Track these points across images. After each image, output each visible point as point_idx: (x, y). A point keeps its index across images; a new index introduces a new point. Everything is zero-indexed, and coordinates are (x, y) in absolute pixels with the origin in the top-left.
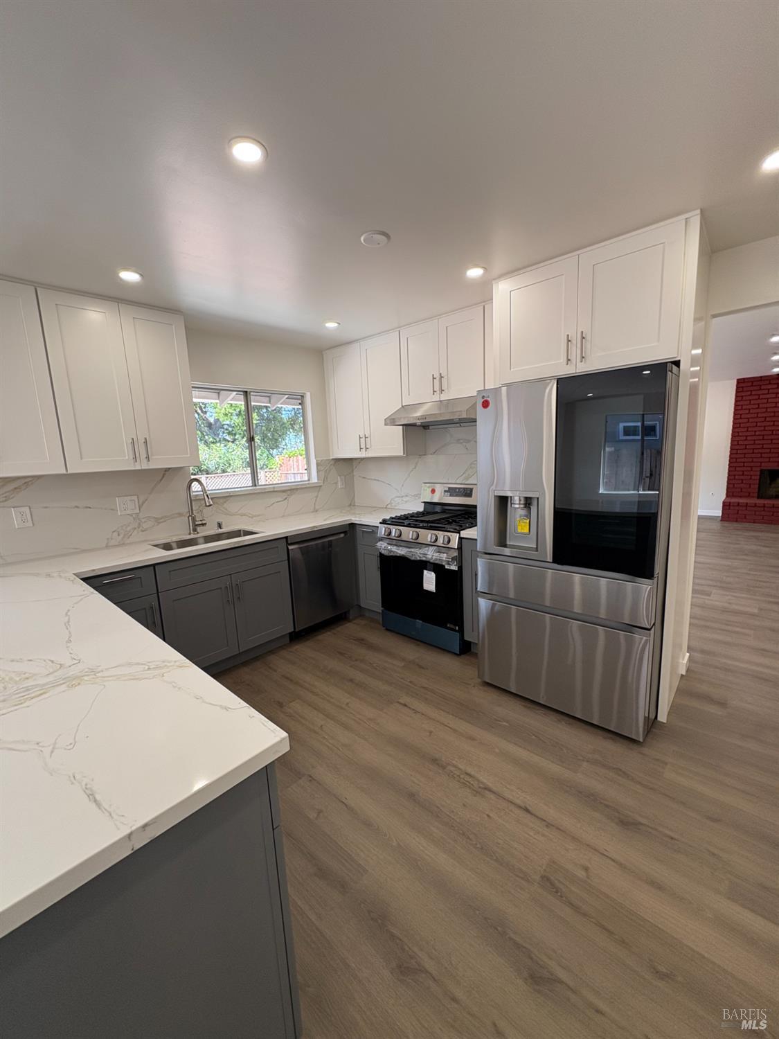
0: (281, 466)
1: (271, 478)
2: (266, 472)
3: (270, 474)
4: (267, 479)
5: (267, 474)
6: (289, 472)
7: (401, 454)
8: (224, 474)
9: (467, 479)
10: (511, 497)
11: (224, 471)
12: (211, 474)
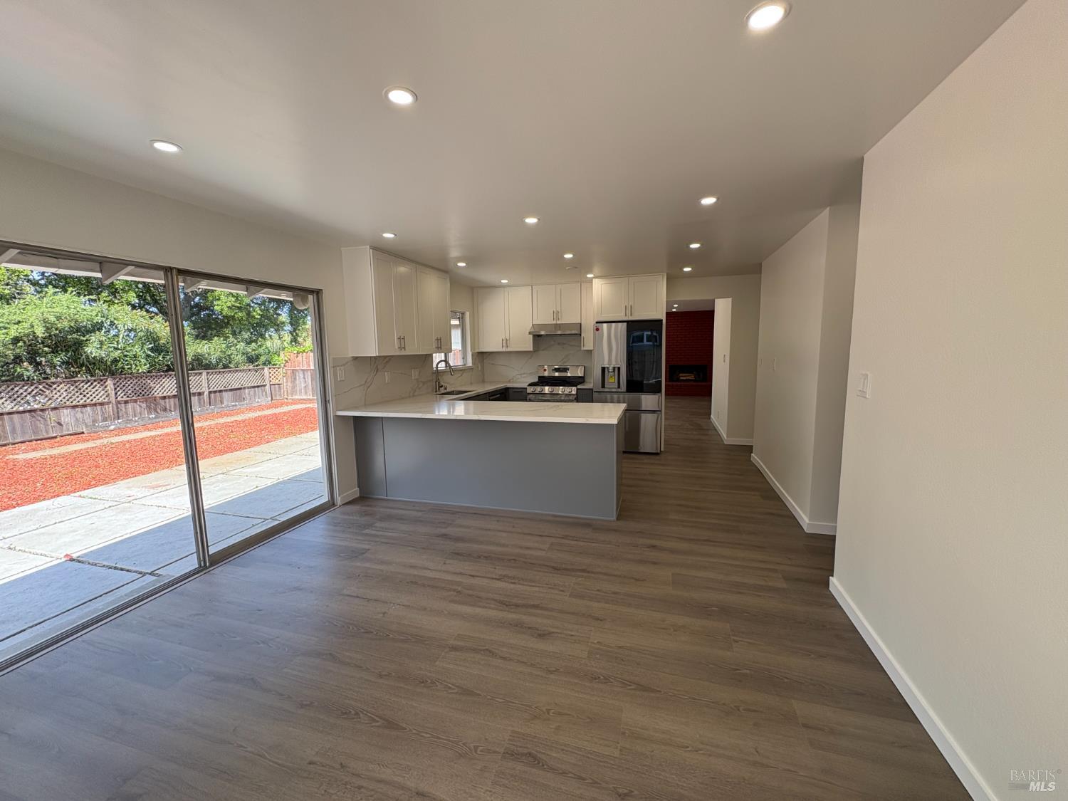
0: (287, 362)
1: (275, 375)
2: (270, 368)
3: (275, 371)
4: (271, 375)
5: (270, 371)
6: (297, 368)
7: (532, 349)
8: (226, 370)
9: (565, 362)
10: (608, 368)
11: (225, 367)
12: (211, 369)
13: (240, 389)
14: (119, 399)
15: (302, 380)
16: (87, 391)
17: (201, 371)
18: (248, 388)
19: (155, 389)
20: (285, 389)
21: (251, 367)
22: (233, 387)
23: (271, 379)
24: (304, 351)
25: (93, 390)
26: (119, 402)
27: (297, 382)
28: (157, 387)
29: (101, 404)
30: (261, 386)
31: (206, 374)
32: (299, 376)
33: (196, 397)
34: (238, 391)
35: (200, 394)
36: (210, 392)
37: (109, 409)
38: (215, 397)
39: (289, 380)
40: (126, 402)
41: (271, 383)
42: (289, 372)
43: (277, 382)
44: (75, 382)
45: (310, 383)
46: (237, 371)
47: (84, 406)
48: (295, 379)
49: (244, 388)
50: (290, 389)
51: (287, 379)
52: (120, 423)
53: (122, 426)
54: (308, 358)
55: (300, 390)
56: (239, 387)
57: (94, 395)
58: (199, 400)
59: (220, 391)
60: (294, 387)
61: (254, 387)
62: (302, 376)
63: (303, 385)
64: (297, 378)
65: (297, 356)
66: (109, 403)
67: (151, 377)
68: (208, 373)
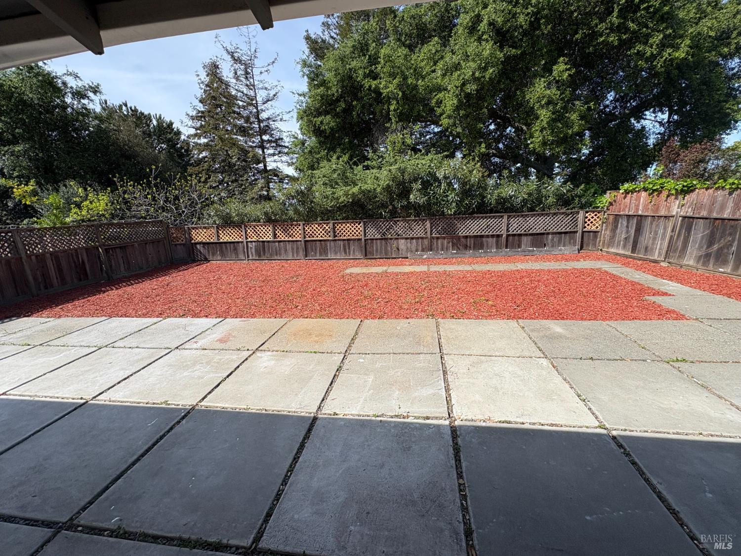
0: (610, 204)
1: (592, 220)
2: (587, 212)
3: (593, 215)
4: (586, 220)
5: (587, 215)
6: (622, 213)
8: (531, 213)
11: (532, 209)
12: (514, 212)
13: (543, 234)
14: (433, 235)
15: (624, 229)
16: (415, 227)
17: (502, 214)
18: (553, 233)
19: (460, 229)
20: (602, 239)
21: (564, 210)
22: (534, 232)
23: (586, 225)
24: (634, 189)
25: (419, 227)
26: (433, 238)
27: (618, 231)
28: (462, 227)
29: (422, 238)
30: (571, 232)
31: (506, 217)
32: (622, 223)
33: (495, 239)
34: (539, 236)
35: (498, 236)
36: (508, 236)
37: (426, 242)
38: (513, 240)
39: (610, 227)
40: (438, 238)
41: (585, 230)
42: (611, 218)
43: (594, 228)
44: (409, 220)
45: (633, 235)
46: (542, 215)
47: (412, 238)
48: (616, 227)
49: (548, 234)
50: (607, 238)
51: (607, 226)
52: (430, 254)
53: (431, 257)
54: (638, 199)
55: (619, 242)
56: (542, 232)
57: (418, 231)
58: (497, 242)
59: (520, 235)
60: (613, 237)
61: (560, 233)
62: (625, 223)
63: (623, 236)
64: (619, 225)
65: (625, 198)
66: (426, 238)
67: (459, 218)
68: (509, 217)
